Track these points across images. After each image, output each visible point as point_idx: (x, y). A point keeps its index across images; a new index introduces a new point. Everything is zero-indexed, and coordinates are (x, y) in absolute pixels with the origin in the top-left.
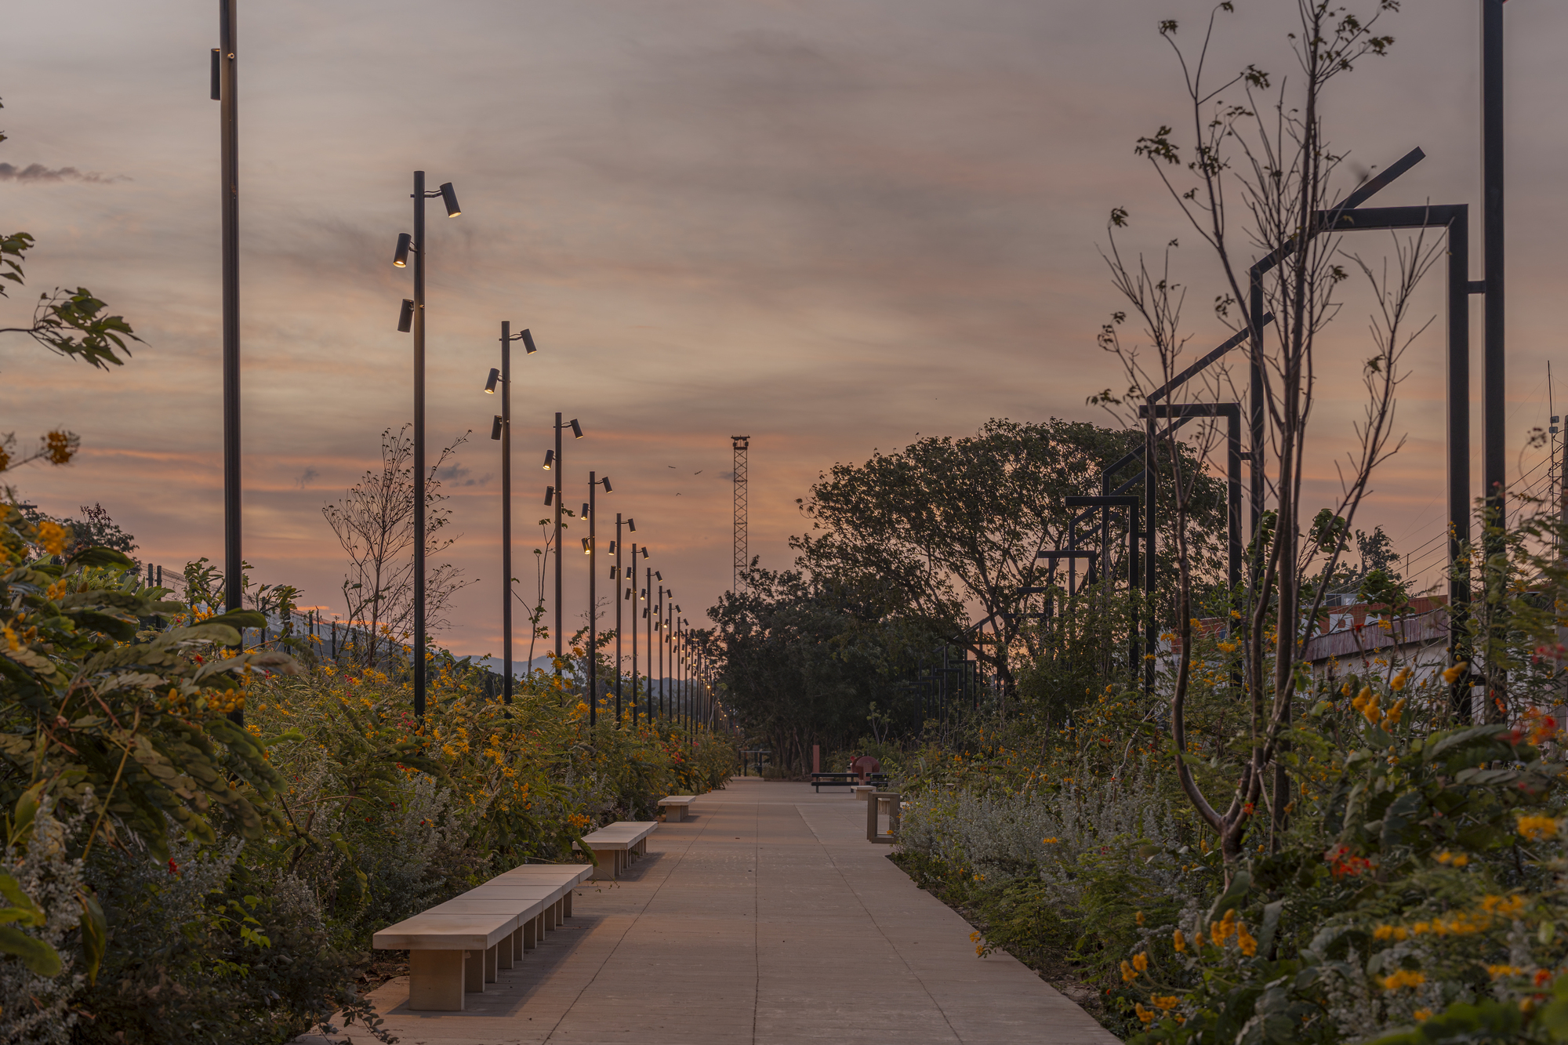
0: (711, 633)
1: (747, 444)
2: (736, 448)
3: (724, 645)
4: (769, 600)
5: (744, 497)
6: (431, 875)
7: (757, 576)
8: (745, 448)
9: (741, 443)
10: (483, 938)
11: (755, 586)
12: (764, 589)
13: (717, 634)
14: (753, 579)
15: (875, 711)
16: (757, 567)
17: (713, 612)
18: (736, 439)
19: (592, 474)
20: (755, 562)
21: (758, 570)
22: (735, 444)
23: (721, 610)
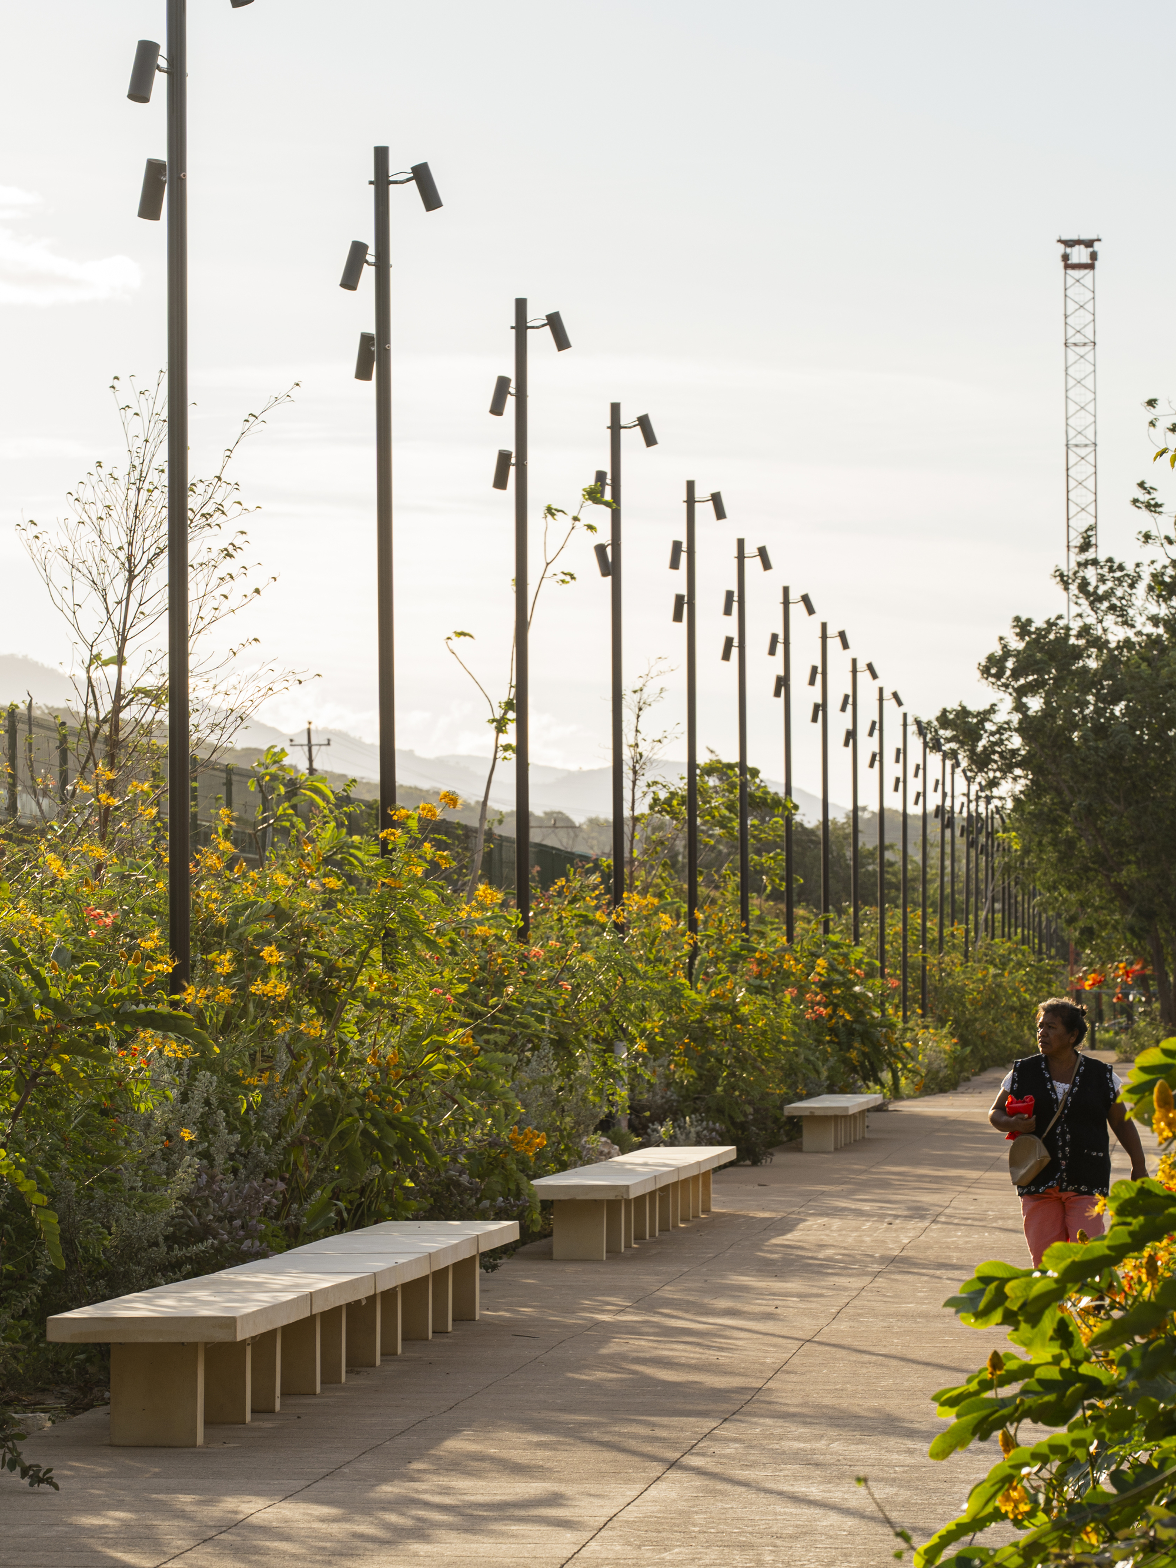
0: (985, 715)
1: (1094, 256)
2: (1068, 266)
3: (1016, 741)
5: (1089, 382)
8: (1091, 266)
9: (1080, 255)
12: (1112, 608)
13: (1000, 717)
14: (1083, 586)
16: (1094, 554)
17: (993, 667)
18: (1069, 243)
21: (1097, 564)
22: (1065, 257)
23: (1010, 664)
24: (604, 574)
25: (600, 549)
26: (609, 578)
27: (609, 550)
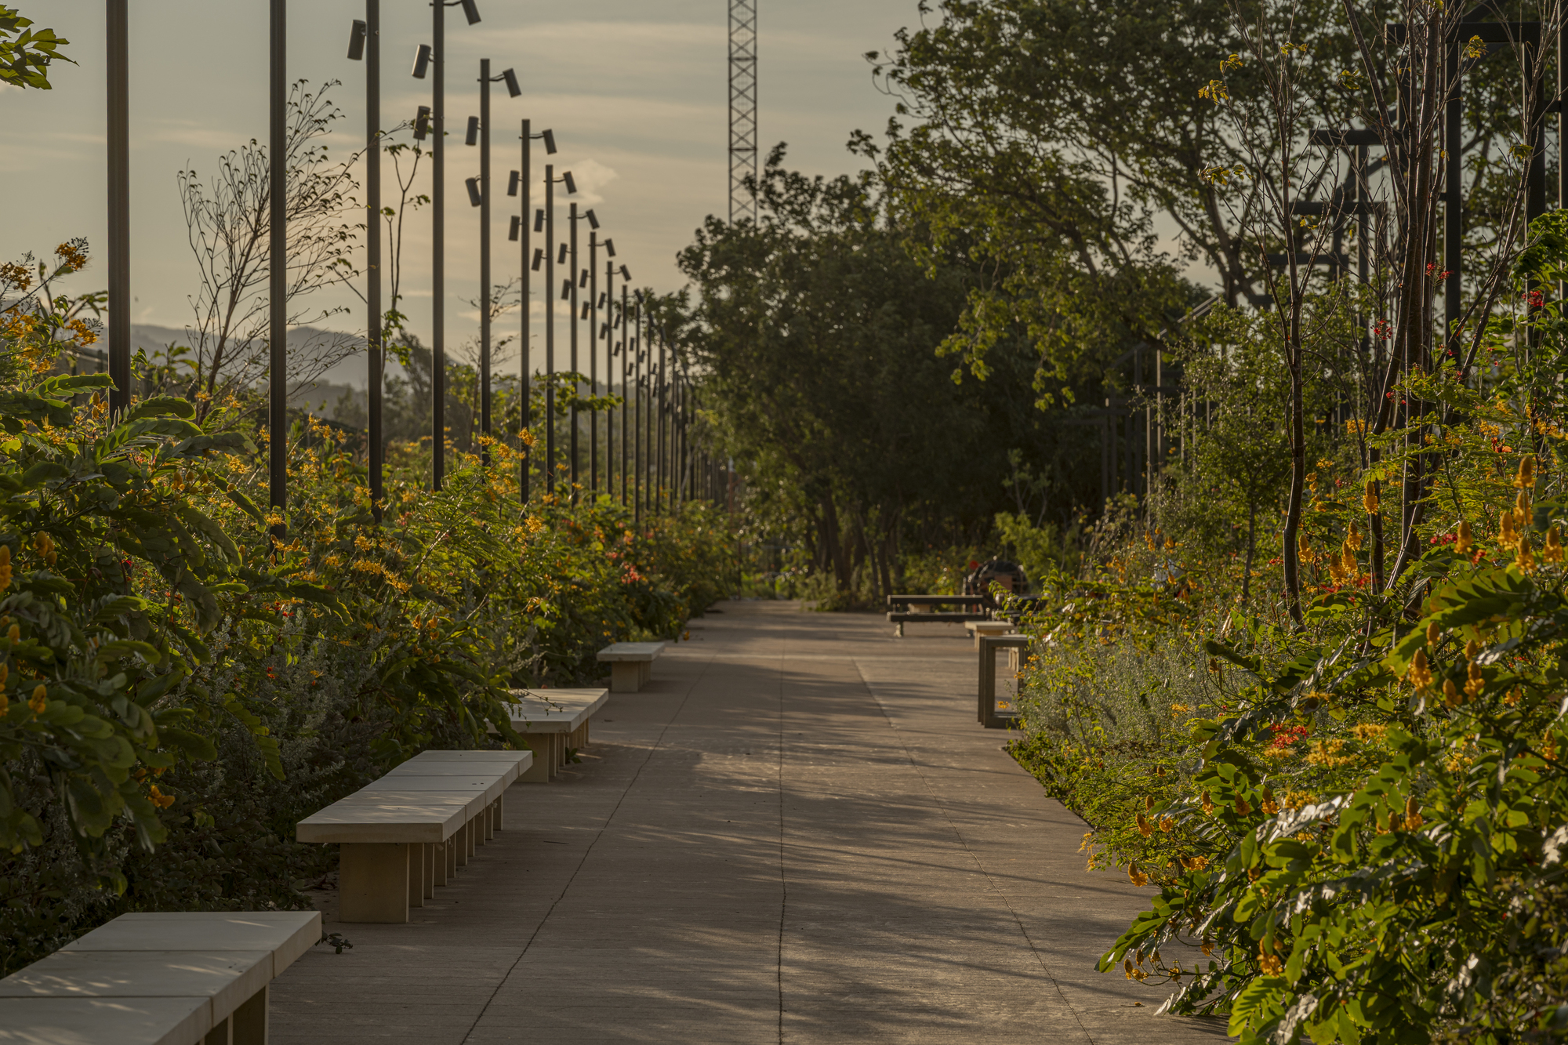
0: (681, 302)
3: (708, 328)
4: (801, 232)
6: (320, 758)
7: (779, 185)
10: (437, 828)
11: (776, 206)
12: (793, 212)
13: (693, 304)
14: (770, 191)
15: (1021, 466)
16: (781, 166)
19: (485, 64)
20: (775, 158)
21: (782, 173)
23: (707, 257)
24: (474, 204)
25: (471, 183)
26: (479, 208)
27: (479, 184)
